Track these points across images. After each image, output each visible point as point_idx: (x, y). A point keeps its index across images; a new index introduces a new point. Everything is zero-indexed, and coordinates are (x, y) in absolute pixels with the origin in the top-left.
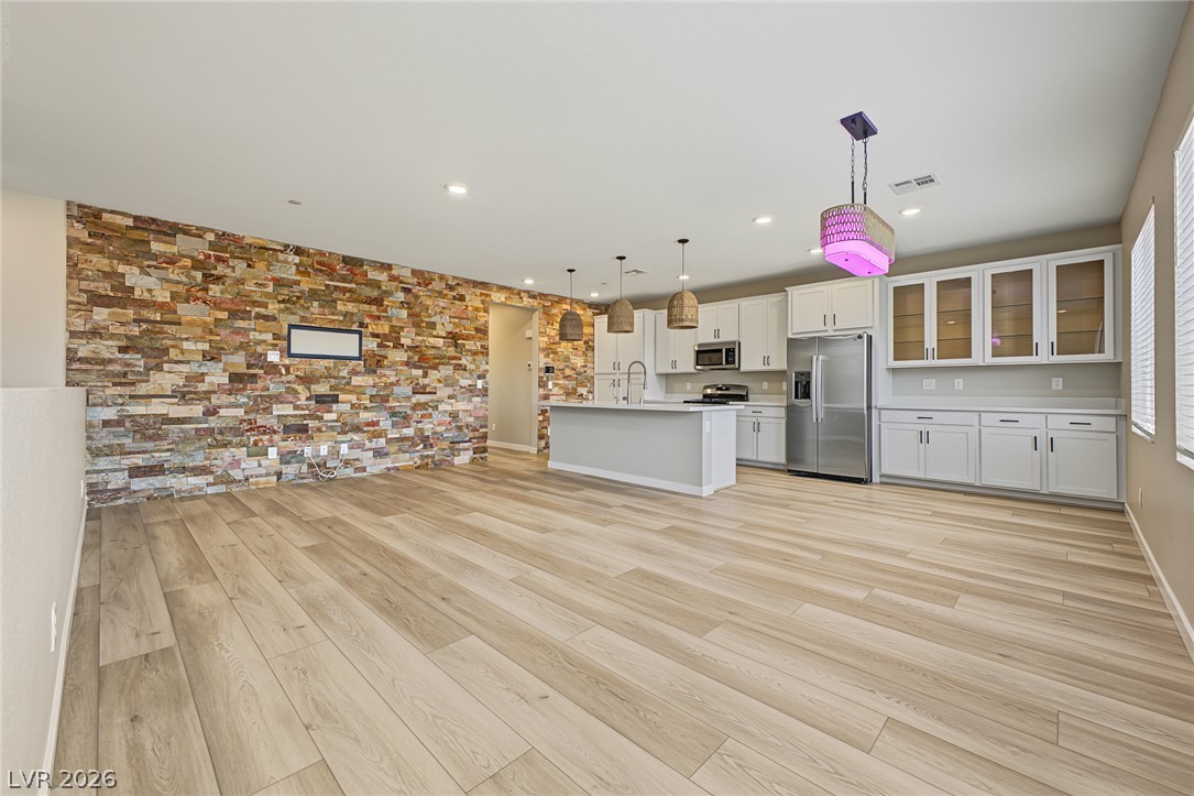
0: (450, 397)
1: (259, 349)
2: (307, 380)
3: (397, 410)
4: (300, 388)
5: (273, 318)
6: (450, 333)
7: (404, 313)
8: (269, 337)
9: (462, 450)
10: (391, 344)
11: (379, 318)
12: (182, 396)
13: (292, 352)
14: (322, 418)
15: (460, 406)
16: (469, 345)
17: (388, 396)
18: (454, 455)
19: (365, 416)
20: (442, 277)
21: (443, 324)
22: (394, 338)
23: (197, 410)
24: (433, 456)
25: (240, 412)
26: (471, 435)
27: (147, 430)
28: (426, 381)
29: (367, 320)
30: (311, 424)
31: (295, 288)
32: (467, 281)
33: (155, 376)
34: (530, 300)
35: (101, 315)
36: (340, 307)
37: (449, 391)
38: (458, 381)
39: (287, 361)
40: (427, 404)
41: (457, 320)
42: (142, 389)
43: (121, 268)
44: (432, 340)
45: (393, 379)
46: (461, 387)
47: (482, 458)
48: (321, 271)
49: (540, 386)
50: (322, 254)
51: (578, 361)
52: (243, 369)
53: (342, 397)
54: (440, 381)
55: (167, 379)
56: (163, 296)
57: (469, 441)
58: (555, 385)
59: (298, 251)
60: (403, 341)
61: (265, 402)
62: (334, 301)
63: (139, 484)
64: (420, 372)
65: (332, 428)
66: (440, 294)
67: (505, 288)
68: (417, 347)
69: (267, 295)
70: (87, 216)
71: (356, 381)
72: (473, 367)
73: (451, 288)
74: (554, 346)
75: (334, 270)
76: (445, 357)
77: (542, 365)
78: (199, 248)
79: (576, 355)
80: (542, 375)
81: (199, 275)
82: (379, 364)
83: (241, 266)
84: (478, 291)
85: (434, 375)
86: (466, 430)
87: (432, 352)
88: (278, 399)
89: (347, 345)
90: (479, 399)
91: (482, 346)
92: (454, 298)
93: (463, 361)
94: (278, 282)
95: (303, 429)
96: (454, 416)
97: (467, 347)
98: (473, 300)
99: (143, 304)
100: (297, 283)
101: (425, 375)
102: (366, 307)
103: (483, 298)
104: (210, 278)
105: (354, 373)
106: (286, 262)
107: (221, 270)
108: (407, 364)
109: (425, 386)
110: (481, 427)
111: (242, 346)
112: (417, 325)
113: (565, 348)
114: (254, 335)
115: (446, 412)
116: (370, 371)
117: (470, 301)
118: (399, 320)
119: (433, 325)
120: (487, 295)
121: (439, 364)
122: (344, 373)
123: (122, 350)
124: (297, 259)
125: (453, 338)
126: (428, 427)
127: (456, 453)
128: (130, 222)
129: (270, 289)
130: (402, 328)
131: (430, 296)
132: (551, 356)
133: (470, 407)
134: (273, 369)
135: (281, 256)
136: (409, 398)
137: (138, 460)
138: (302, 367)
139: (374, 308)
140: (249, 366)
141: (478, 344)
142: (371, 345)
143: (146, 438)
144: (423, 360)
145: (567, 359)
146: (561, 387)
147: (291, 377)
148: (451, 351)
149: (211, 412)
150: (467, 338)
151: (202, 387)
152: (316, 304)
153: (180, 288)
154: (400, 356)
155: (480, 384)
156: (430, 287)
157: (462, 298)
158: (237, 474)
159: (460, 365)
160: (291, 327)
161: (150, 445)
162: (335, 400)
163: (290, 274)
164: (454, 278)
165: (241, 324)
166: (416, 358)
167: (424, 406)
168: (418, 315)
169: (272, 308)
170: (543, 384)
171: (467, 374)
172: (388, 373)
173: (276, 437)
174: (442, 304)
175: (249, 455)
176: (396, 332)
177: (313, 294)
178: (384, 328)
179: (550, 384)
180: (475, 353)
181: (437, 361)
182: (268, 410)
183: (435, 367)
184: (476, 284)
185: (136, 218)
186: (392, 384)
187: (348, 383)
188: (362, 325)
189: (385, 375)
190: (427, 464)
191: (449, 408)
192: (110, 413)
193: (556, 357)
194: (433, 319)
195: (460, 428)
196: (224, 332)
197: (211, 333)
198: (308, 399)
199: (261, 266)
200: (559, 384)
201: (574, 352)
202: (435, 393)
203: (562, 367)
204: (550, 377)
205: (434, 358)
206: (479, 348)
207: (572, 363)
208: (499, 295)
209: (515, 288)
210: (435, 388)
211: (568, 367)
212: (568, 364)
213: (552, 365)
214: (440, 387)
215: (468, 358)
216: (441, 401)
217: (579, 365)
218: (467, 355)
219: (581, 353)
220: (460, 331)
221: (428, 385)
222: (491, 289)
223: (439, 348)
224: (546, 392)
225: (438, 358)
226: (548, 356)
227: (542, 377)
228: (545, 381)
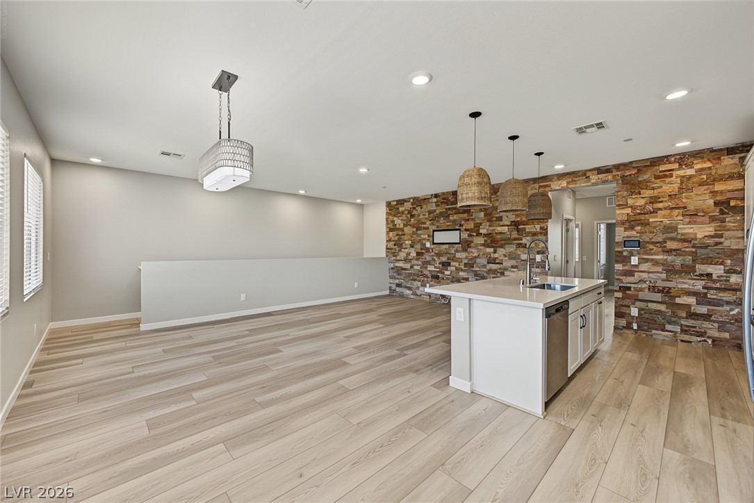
0: (513, 267)
1: (424, 242)
2: (439, 255)
3: (478, 272)
4: (436, 258)
5: (428, 228)
6: (513, 221)
7: (482, 214)
8: (426, 236)
10: (475, 234)
11: (468, 220)
12: (406, 260)
13: (435, 242)
14: (444, 273)
16: (529, 228)
17: (473, 264)
19: (462, 274)
21: (508, 217)
22: (476, 231)
23: (408, 266)
25: (419, 268)
27: (399, 271)
28: (496, 255)
29: (463, 222)
30: (440, 275)
31: (435, 213)
32: (527, 181)
33: (400, 253)
34: (600, 176)
35: (391, 234)
36: (451, 218)
37: (513, 262)
38: (519, 255)
39: (432, 247)
40: (496, 270)
42: (398, 258)
43: (395, 219)
44: (499, 229)
45: (476, 254)
46: (523, 260)
48: (444, 202)
49: (616, 262)
50: (443, 194)
51: (701, 231)
52: (420, 251)
53: (452, 263)
54: (505, 256)
55: (402, 255)
56: (402, 226)
58: (641, 261)
59: (436, 196)
60: (481, 231)
62: (449, 216)
63: (398, 289)
64: (492, 250)
65: (448, 279)
67: (568, 174)
68: (490, 234)
69: (426, 219)
70: (389, 204)
71: (458, 255)
72: (532, 245)
74: (642, 217)
75: (448, 200)
76: (509, 239)
77: (620, 239)
78: (408, 206)
79: (690, 223)
80: (619, 249)
81: (409, 216)
82: (469, 246)
83: (419, 208)
84: (537, 186)
85: (501, 251)
87: (499, 236)
88: (428, 263)
89: (453, 237)
90: (538, 270)
91: (541, 228)
93: (524, 241)
94: (430, 212)
95: (437, 277)
97: (527, 230)
99: (398, 229)
100: (435, 211)
101: (495, 252)
102: (462, 215)
104: (412, 216)
105: (457, 251)
106: (432, 202)
107: (415, 212)
108: (484, 245)
109: (495, 259)
111: (420, 241)
112: (490, 221)
113: (670, 216)
114: (422, 236)
116: (465, 250)
118: (479, 219)
119: (500, 219)
120: (545, 186)
121: (505, 244)
122: (453, 252)
123: (395, 245)
124: (435, 200)
125: (515, 224)
128: (395, 203)
129: (427, 216)
130: (481, 224)
132: (638, 228)
134: (427, 250)
135: (431, 200)
136: (485, 266)
137: (397, 281)
138: (437, 249)
139: (466, 215)
140: (421, 249)
141: (538, 227)
142: (465, 235)
143: (399, 274)
144: (493, 241)
145: (670, 229)
146: (656, 263)
147: (433, 254)
148: (515, 234)
149: (412, 267)
150: (526, 223)
151: (410, 257)
152: (442, 219)
153: (405, 222)
154: (480, 240)
155: (538, 258)
158: (418, 292)
159: (521, 244)
160: (434, 231)
161: (399, 277)
162: (449, 264)
163: (432, 207)
165: (419, 232)
166: (489, 242)
167: (494, 272)
168: (490, 214)
169: (428, 223)
170: (622, 259)
171: (527, 251)
172: (473, 250)
173: (429, 279)
175: (422, 286)
176: (478, 226)
177: (441, 214)
178: (471, 225)
179: (634, 260)
180: (534, 234)
181: (503, 242)
182: (426, 268)
183: (502, 246)
184: (535, 180)
185: (397, 201)
186: (476, 257)
187: (455, 257)
188: (461, 225)
189: (472, 252)
192: (392, 265)
193: (646, 229)
194: (501, 215)
196: (415, 236)
197: (412, 237)
198: (439, 264)
199: (424, 207)
200: (652, 260)
201: (687, 220)
202: (502, 264)
203: (660, 239)
204: (634, 252)
205: (501, 240)
206: (538, 230)
207: (682, 234)
208: (560, 182)
209: (579, 172)
210: (502, 260)
211: (672, 239)
212: (673, 235)
213: (638, 239)
214: (505, 260)
215: (528, 238)
216: (506, 270)
217: (700, 236)
218: (527, 236)
219: (706, 219)
220: (521, 219)
221: (497, 258)
222: (551, 180)
223: (504, 233)
224: (626, 268)
225: (503, 240)
226: (632, 228)
227: (621, 252)
228: (625, 256)
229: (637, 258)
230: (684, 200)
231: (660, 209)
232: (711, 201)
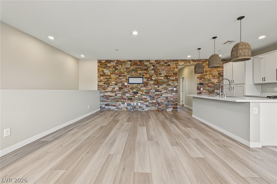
0: (166, 93)
1: (123, 82)
2: (132, 89)
3: (151, 96)
4: (131, 90)
5: (125, 76)
6: (166, 75)
7: (153, 72)
8: (125, 80)
9: (169, 107)
10: (150, 80)
11: (147, 73)
12: (112, 92)
13: (130, 83)
14: (134, 97)
15: (169, 95)
16: (171, 78)
17: (149, 92)
18: (167, 109)
19: (144, 97)
20: (163, 61)
21: (163, 73)
22: (150, 78)
23: (114, 94)
24: (161, 108)
25: (120, 95)
26: (172, 103)
27: (107, 97)
28: (159, 88)
29: (144, 74)
30: (133, 98)
31: (130, 69)
32: (171, 60)
33: (108, 88)
34: (193, 62)
35: (101, 78)
36: (138, 72)
37: (166, 91)
38: (168, 88)
39: (128, 85)
40: (159, 94)
41: (168, 72)
42: (107, 90)
43: (104, 70)
44: (160, 78)
45: (150, 88)
46: (169, 90)
47: (176, 110)
48: (134, 64)
49: (197, 90)
50: (134, 61)
51: (215, 81)
52: (121, 87)
53: (139, 92)
54: (162, 88)
55: (110, 89)
56: (109, 74)
57: (172, 105)
58: (204, 89)
59: (130, 61)
60: (153, 78)
61: (124, 93)
62: (137, 71)
63: (106, 107)
64: (157, 86)
65: (137, 99)
66: (163, 65)
67: (184, 60)
68: (156, 80)
69: (125, 71)
70: (100, 62)
71: (142, 89)
72: (172, 84)
73: (166, 63)
74: (203, 76)
75: (137, 64)
76: (164, 82)
77: (198, 83)
78: (113, 64)
79: (213, 79)
80: (198, 86)
81: (114, 69)
82: (147, 85)
83: (120, 66)
84: (174, 63)
85: (161, 87)
86: (171, 102)
87: (160, 81)
88: (127, 92)
89: (140, 80)
90: (175, 93)
91: (175, 78)
92: (167, 66)
93: (170, 83)
94: (127, 68)
95: (131, 99)
96: (167, 98)
97: (171, 79)
99: (107, 75)
100: (130, 68)
101: (158, 87)
102: (144, 71)
103: (176, 64)
104: (116, 69)
105: (141, 87)
106: (128, 64)
107: (117, 67)
108: (154, 84)
109: (158, 90)
110: (175, 101)
111: (121, 82)
112: (156, 74)
113: (209, 77)
114: (123, 80)
115: (164, 97)
116: (145, 86)
117: (172, 66)
118: (152, 73)
119: (161, 74)
121: (162, 84)
122: (139, 87)
123: (104, 84)
124: (130, 63)
125: (166, 76)
126: (159, 100)
127: (167, 108)
128: (105, 61)
129: (125, 70)
130: (152, 75)
131: (160, 66)
132: (202, 79)
133: (172, 96)
134: (126, 86)
135: (127, 63)
136: (154, 93)
137: (106, 103)
138: (131, 86)
139: (146, 71)
140: (122, 86)
141: (174, 78)
142: (145, 80)
143: (107, 99)
144: (158, 83)
145: (209, 80)
146: (206, 90)
147: (129, 88)
148: (166, 80)
149: (116, 95)
150: (171, 76)
151: (115, 90)
152: (133, 72)
153: (112, 72)
154: (152, 82)
155: (175, 89)
156: (160, 64)
157: (169, 65)
158: (120, 107)
159: (169, 84)
160: (129, 77)
161: (107, 100)
162: (137, 93)
163: (129, 66)
164: (167, 60)
165: (120, 78)
166: (156, 83)
167: (158, 95)
168: (156, 72)
169: (126, 73)
171: (171, 87)
172: (149, 86)
173: (126, 100)
174: (163, 68)
175: (122, 104)
176: (151, 76)
177: (133, 70)
178: (148, 76)
179: (202, 89)
180: (173, 80)
182: (125, 95)
183: (161, 85)
184: (173, 61)
185: (106, 60)
186: (150, 89)
187: (140, 89)
188: (143, 76)
189: (148, 87)
190: (159, 110)
191: (165, 96)
192: (102, 95)
193: (204, 80)
194: (161, 72)
195: (168, 101)
196: (118, 79)
197: (116, 80)
198: (132, 93)
199: (124, 66)
200: (206, 89)
201: (213, 78)
202: (161, 92)
203: (207, 83)
204: (202, 87)
205: (161, 82)
206: (175, 79)
207: (212, 82)
208: (181, 63)
209: (187, 60)
210: (161, 90)
211: (210, 83)
212: (210, 82)
213: (202, 83)
214: (163, 90)
215: (171, 82)
216: (163, 94)
217: (215, 82)
218: (171, 81)
219: (217, 78)
220: (169, 75)
221: (159, 90)
222: (179, 62)
223: (162, 80)
224: (200, 92)
225: (162, 82)
226: (201, 79)
227: (198, 87)
228: (199, 88)
229: (202, 88)
230: (212, 72)
231: (207, 74)
232: (217, 73)
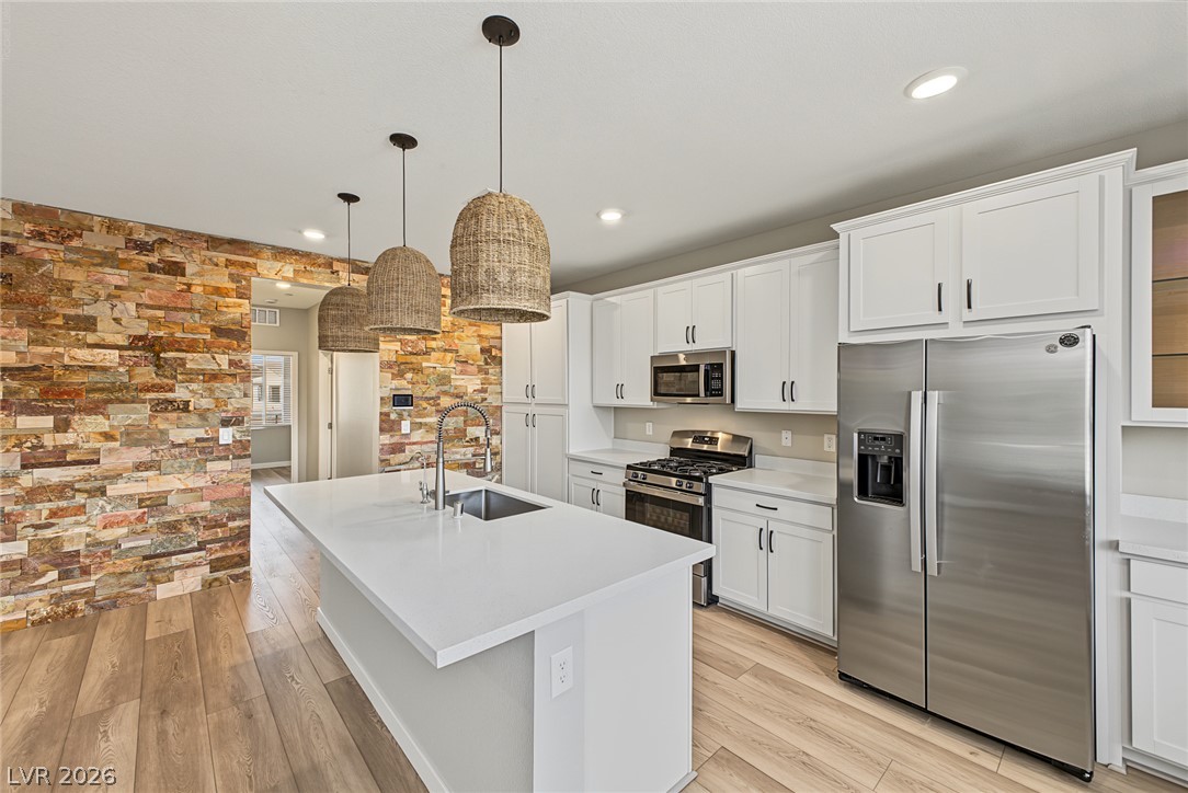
0: (138, 467)
6: (141, 338)
9: (178, 568)
15: (171, 482)
16: (194, 361)
18: (154, 581)
20: (112, 225)
21: (117, 321)
24: (90, 593)
26: (205, 535)
28: (67, 438)
32: (190, 237)
37: (143, 454)
38: (163, 432)
40: (68, 485)
41: (160, 313)
44: (84, 355)
46: (174, 446)
47: (235, 578)
49: (382, 430)
51: (470, 384)
54: (108, 437)
57: (201, 546)
58: (416, 426)
64: (44, 422)
66: (109, 259)
67: (296, 253)
68: (35, 368)
72: (206, 403)
73: (143, 247)
74: (413, 359)
76: (125, 387)
77: (388, 393)
79: (462, 373)
80: (386, 410)
84: (221, 257)
85: (91, 424)
86: (191, 530)
87: (82, 377)
90: (226, 465)
91: (232, 363)
92: (152, 268)
93: (180, 393)
96: (155, 503)
97: (189, 365)
98: (205, 275)
101: (62, 426)
103: (233, 270)
110: (232, 517)
112: (35, 322)
113: (443, 361)
115: (131, 497)
117: (200, 274)
119: (89, 324)
120: (245, 265)
121: (108, 401)
125: (148, 347)
126: (73, 534)
127: (158, 576)
131: (76, 263)
132: (409, 376)
133: (200, 482)
141: (223, 358)
144: (52, 392)
145: (444, 380)
146: (430, 429)
148: (145, 374)
150: (192, 347)
155: (226, 436)
156: (75, 243)
157: (176, 269)
159: (171, 402)
164: (149, 227)
166: (32, 392)
167: (61, 491)
168: (38, 301)
170: (388, 425)
171: (194, 419)
174: (116, 280)
179: (406, 426)
180: (214, 376)
181: (97, 396)
183: (95, 409)
184: (214, 242)
190: (73, 611)
191: (140, 489)
193: (419, 377)
194: (88, 311)
195: (173, 527)
200: (426, 424)
201: (459, 368)
202: (98, 462)
203: (433, 394)
204: (405, 414)
205: (88, 392)
206: (225, 366)
207: (455, 387)
208: (278, 265)
209: (318, 256)
210: (97, 451)
211: (445, 393)
212: (446, 388)
213: (409, 393)
214: (110, 451)
215: (194, 386)
216: (116, 477)
217: (470, 390)
218: (191, 381)
219: (474, 369)
220: (172, 334)
221: (74, 447)
222: (256, 255)
223: (105, 369)
224: (396, 439)
225: (102, 390)
226: (401, 375)
227: (387, 415)
228: (393, 421)
229: (408, 422)
230: (456, 341)
231: (433, 349)
232: (478, 347)
